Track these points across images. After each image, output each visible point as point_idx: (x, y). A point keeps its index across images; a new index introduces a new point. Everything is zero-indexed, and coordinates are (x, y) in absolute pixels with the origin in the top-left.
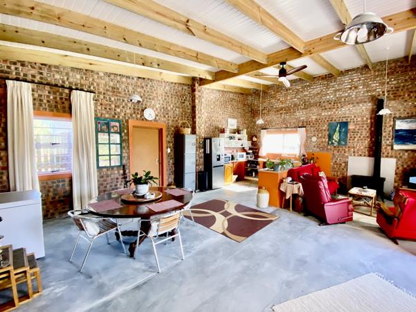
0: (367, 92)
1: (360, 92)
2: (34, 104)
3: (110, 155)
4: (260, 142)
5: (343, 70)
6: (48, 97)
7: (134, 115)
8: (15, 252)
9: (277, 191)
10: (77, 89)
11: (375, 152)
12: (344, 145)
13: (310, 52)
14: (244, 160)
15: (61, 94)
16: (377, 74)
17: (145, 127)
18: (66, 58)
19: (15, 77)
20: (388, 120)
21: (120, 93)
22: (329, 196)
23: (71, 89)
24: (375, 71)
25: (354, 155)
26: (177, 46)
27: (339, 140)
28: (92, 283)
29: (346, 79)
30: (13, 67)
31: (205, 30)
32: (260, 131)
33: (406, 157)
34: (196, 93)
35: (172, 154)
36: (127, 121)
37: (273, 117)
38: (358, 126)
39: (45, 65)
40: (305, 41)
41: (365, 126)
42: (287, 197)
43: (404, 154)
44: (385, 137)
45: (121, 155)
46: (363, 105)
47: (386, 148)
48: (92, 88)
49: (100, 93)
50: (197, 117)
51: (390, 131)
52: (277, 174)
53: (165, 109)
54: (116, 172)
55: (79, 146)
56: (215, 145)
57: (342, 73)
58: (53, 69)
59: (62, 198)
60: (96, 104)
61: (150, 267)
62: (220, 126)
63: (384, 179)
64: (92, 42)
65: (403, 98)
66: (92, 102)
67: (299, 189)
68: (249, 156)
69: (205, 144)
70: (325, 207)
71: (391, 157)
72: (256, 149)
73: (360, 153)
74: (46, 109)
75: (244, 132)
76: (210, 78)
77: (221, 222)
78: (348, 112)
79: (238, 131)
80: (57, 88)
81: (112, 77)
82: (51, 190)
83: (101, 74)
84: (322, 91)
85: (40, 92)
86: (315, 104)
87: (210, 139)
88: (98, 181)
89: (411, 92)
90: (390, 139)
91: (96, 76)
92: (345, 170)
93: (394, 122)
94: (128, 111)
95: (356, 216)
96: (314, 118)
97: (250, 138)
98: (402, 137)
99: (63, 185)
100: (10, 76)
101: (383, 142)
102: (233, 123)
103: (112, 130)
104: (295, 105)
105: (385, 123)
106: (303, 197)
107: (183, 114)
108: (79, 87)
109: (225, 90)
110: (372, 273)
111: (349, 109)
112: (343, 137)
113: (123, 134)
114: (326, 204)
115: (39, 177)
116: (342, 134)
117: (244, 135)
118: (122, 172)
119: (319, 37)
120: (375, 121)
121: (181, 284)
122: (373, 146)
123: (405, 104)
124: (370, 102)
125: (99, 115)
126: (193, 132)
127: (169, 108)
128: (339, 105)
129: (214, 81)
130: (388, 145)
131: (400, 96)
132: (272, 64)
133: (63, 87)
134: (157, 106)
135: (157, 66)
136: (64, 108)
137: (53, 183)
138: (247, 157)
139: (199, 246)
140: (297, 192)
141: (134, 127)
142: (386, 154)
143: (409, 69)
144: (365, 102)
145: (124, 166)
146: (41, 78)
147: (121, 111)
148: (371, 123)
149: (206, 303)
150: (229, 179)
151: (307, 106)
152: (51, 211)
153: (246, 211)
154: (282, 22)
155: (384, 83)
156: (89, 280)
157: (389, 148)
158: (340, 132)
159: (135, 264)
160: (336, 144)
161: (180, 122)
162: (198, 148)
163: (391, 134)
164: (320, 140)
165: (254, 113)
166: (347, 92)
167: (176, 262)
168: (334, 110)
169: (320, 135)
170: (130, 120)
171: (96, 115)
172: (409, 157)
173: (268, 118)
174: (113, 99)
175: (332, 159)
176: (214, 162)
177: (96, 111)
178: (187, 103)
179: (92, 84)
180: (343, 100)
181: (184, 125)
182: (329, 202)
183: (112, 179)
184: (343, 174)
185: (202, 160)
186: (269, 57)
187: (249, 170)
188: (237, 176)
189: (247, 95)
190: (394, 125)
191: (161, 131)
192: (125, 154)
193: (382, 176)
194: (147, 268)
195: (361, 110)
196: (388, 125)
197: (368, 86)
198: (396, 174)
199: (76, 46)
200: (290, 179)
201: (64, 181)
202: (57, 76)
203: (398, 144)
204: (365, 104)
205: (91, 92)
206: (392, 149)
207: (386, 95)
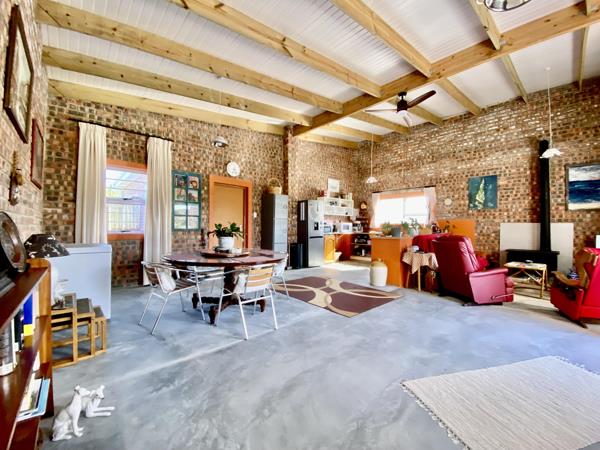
0: (523, 132)
1: (512, 134)
2: (108, 152)
3: (187, 216)
4: (372, 210)
5: (485, 107)
6: (123, 144)
7: (216, 170)
8: (79, 301)
9: (398, 264)
10: (154, 136)
11: (541, 214)
12: (492, 208)
13: (439, 75)
14: (349, 232)
15: (137, 142)
16: (535, 107)
17: (228, 185)
18: (145, 101)
19: (88, 120)
20: (557, 169)
21: (200, 143)
22: (476, 262)
23: (147, 136)
24: (532, 105)
25: (509, 221)
26: (269, 78)
27: (485, 201)
28: (165, 344)
29: (491, 118)
30: (87, 109)
31: (304, 50)
32: (370, 196)
33: (588, 220)
34: (289, 144)
35: (259, 220)
36: (208, 177)
37: (389, 176)
38: (512, 181)
39: (122, 108)
40: (432, 62)
41: (523, 180)
42: (414, 271)
43: (584, 216)
44: (555, 193)
45: (199, 217)
46: (518, 151)
47: (557, 209)
48: (170, 136)
49: (178, 142)
50: (290, 174)
51: (561, 185)
52: (398, 240)
53: (252, 164)
54: (193, 237)
55: (154, 203)
56: (312, 209)
57: (484, 112)
58: (130, 113)
59: (131, 264)
60: (173, 155)
61: (235, 334)
62: (318, 188)
63: (557, 253)
64: (174, 78)
65: (576, 138)
66: (170, 152)
67: (430, 259)
68: (356, 228)
69: (299, 209)
70: (471, 279)
71: (566, 221)
72: (365, 219)
73: (518, 217)
74: (120, 158)
75: (350, 197)
76: (306, 124)
77: (321, 297)
78: (495, 162)
79: (342, 196)
80: (133, 135)
81: (193, 123)
82: (120, 252)
83: (181, 121)
84: (456, 137)
85: (115, 139)
86: (447, 155)
87: (306, 202)
88: (173, 246)
89: (587, 128)
90: (562, 195)
91: (175, 123)
92: (496, 242)
93: (567, 171)
94: (209, 165)
95: (517, 298)
96: (447, 173)
97: (358, 205)
98: (580, 191)
99: (133, 248)
100: (84, 119)
101: (552, 201)
102: (334, 185)
103: (191, 186)
104: (419, 158)
105: (553, 174)
106: (438, 271)
107: (273, 171)
108: (156, 134)
109: (325, 142)
110: (550, 357)
111: (497, 158)
112: (490, 196)
113: (203, 192)
114: (471, 275)
115: (108, 235)
116: (489, 193)
117: (349, 199)
118: (199, 237)
119: (452, 54)
120: (537, 172)
121: (275, 352)
122: (537, 206)
123: (580, 146)
124: (528, 146)
125: (177, 167)
126: (285, 192)
127: (256, 163)
128: (482, 154)
129: (311, 128)
130: (560, 205)
131: (572, 135)
132: (389, 96)
133: (139, 133)
134: (243, 160)
135: (244, 108)
136: (139, 157)
137: (122, 244)
138: (354, 230)
139: (294, 318)
140: (427, 264)
141: (216, 183)
142: (557, 217)
143: (581, 98)
144: (521, 147)
145: (202, 231)
146: (117, 123)
147: (202, 163)
148: (532, 175)
149: (308, 371)
150: (330, 256)
151: (435, 158)
152: (118, 278)
153: (355, 288)
154: (401, 34)
155: (547, 120)
156: (163, 342)
157: (562, 208)
158: (485, 189)
159: (216, 331)
160: (480, 207)
161: (269, 180)
162: (291, 213)
163: (563, 188)
164: (456, 203)
165: (363, 172)
166: (491, 135)
167: (267, 331)
168: (475, 161)
169: (456, 196)
170: (211, 176)
171: (173, 167)
172: (592, 221)
173: (382, 178)
174: (192, 149)
175: (476, 228)
176: (311, 231)
177: (173, 162)
178: (278, 157)
179: (171, 131)
180: (488, 146)
181: (274, 183)
182: (476, 271)
183: (188, 245)
184: (493, 249)
185: (295, 229)
186: (382, 89)
187: (356, 247)
188: (340, 254)
189: (353, 150)
190: (567, 175)
191: (246, 191)
192: (204, 216)
193: (553, 249)
194: (231, 335)
195: (515, 159)
196: (557, 177)
197: (523, 125)
198: (575, 245)
199: (157, 82)
200: (417, 248)
201: (134, 243)
202: (134, 121)
203: (574, 202)
204: (521, 150)
205: (169, 140)
206: (566, 209)
207: (551, 135)
